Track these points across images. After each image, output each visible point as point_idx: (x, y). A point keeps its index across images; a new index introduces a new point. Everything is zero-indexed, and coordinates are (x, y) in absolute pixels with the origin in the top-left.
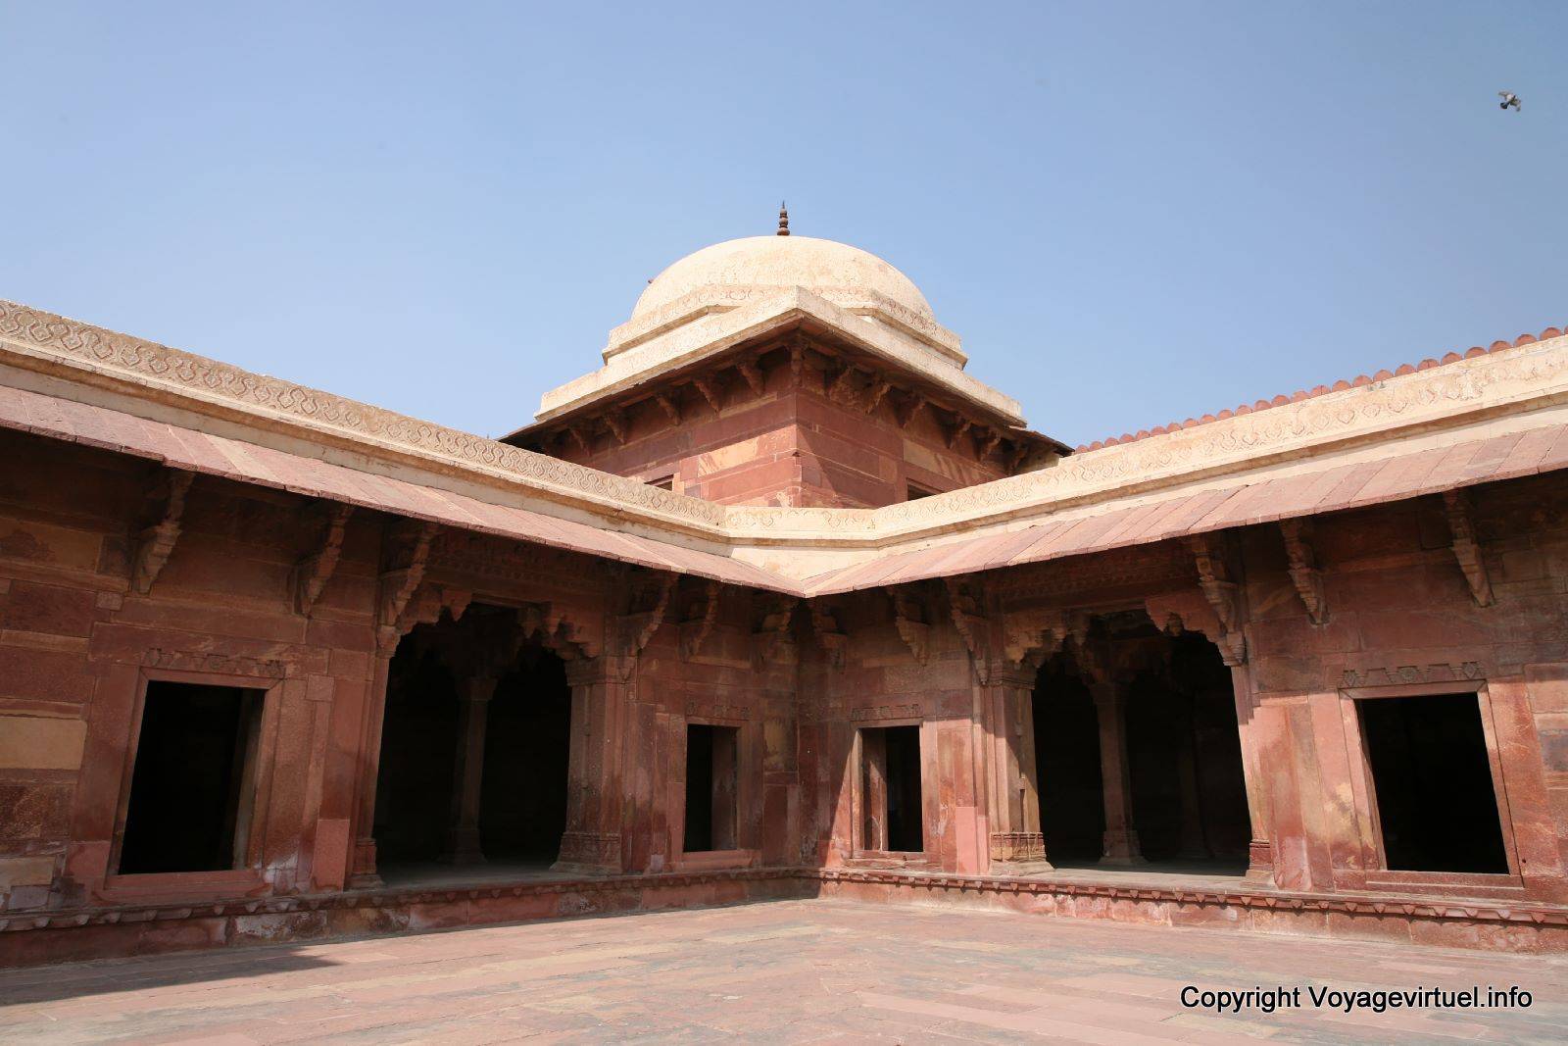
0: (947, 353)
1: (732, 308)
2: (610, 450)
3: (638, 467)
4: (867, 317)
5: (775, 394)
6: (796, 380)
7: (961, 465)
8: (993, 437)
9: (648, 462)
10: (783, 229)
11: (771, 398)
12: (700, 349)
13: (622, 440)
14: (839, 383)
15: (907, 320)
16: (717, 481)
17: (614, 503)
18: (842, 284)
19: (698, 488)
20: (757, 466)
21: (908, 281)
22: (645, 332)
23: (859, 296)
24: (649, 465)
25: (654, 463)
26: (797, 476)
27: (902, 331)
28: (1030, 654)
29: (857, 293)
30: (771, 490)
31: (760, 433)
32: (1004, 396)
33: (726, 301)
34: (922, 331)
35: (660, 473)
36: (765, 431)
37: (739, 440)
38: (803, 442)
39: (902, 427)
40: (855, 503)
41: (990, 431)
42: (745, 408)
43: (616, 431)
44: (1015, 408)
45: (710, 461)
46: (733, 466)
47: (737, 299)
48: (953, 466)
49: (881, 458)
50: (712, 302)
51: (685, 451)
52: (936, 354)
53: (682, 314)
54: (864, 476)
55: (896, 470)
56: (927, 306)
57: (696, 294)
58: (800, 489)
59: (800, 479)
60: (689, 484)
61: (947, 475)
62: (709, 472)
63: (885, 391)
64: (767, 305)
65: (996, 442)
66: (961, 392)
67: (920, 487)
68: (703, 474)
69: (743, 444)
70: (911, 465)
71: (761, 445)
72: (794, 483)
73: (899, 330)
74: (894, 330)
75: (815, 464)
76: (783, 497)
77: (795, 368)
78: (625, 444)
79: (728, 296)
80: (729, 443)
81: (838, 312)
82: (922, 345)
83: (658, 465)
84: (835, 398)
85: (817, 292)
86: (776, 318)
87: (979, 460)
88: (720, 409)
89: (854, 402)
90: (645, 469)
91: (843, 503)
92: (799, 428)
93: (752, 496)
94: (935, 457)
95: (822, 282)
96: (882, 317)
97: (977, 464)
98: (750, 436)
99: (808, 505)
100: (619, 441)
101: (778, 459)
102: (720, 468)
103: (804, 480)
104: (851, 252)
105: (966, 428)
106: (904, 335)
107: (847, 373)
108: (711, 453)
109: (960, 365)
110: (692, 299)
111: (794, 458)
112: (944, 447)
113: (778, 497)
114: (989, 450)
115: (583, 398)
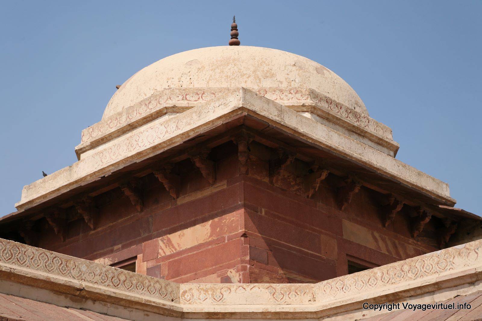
0: (380, 143)
1: (188, 108)
2: (81, 235)
3: (105, 250)
4: (307, 113)
5: (225, 182)
6: (243, 170)
7: (397, 242)
8: (425, 215)
9: (115, 244)
10: (234, 40)
11: (222, 186)
12: (160, 144)
13: (92, 227)
14: (282, 171)
15: (342, 115)
16: (175, 261)
17: (76, 283)
18: (284, 86)
19: (159, 267)
20: (210, 247)
21: (343, 81)
22: (113, 130)
23: (298, 96)
24: (116, 248)
25: (120, 246)
26: (245, 255)
27: (338, 124)
29: (297, 92)
30: (222, 268)
31: (212, 217)
32: (433, 180)
33: (182, 102)
34: (356, 124)
35: (125, 254)
36: (216, 215)
37: (194, 224)
38: (251, 224)
39: (341, 209)
40: (299, 278)
41: (422, 211)
42: (199, 195)
43: (86, 218)
44: (445, 189)
45: (169, 243)
46: (189, 247)
47: (192, 100)
48: (389, 243)
49: (322, 236)
50: (170, 104)
51: (146, 235)
52: (370, 143)
53: (144, 115)
54: (307, 254)
55: (336, 248)
56: (360, 101)
57: (156, 96)
58: (248, 266)
59: (248, 258)
60: (151, 264)
61: (384, 251)
62: (168, 253)
63: (323, 177)
64: (217, 105)
65: (427, 220)
66: (393, 176)
67: (359, 262)
68: (163, 255)
69: (198, 227)
70: (350, 242)
71: (213, 227)
72: (243, 261)
73: (335, 123)
74: (331, 125)
75: (262, 244)
76: (233, 274)
77: (242, 159)
78: (95, 229)
79: (185, 98)
80: (186, 226)
81: (281, 110)
82: (356, 136)
83: (123, 247)
84: (278, 185)
85: (262, 93)
86: (225, 116)
87: (413, 237)
88: (177, 198)
89: (296, 187)
90: (112, 251)
91: (288, 278)
92: (246, 212)
93: (206, 274)
94: (373, 234)
95: (267, 84)
96: (319, 113)
97: (411, 240)
98: (204, 220)
99: (256, 281)
100: (90, 227)
101: (228, 240)
102: (178, 249)
103: (252, 259)
104: (291, 57)
105: (399, 208)
106: (340, 128)
107: (288, 163)
108: (169, 236)
109: (392, 153)
110: (153, 102)
111: (243, 238)
112: (380, 226)
113: (229, 274)
114: (422, 228)
115: (58, 190)
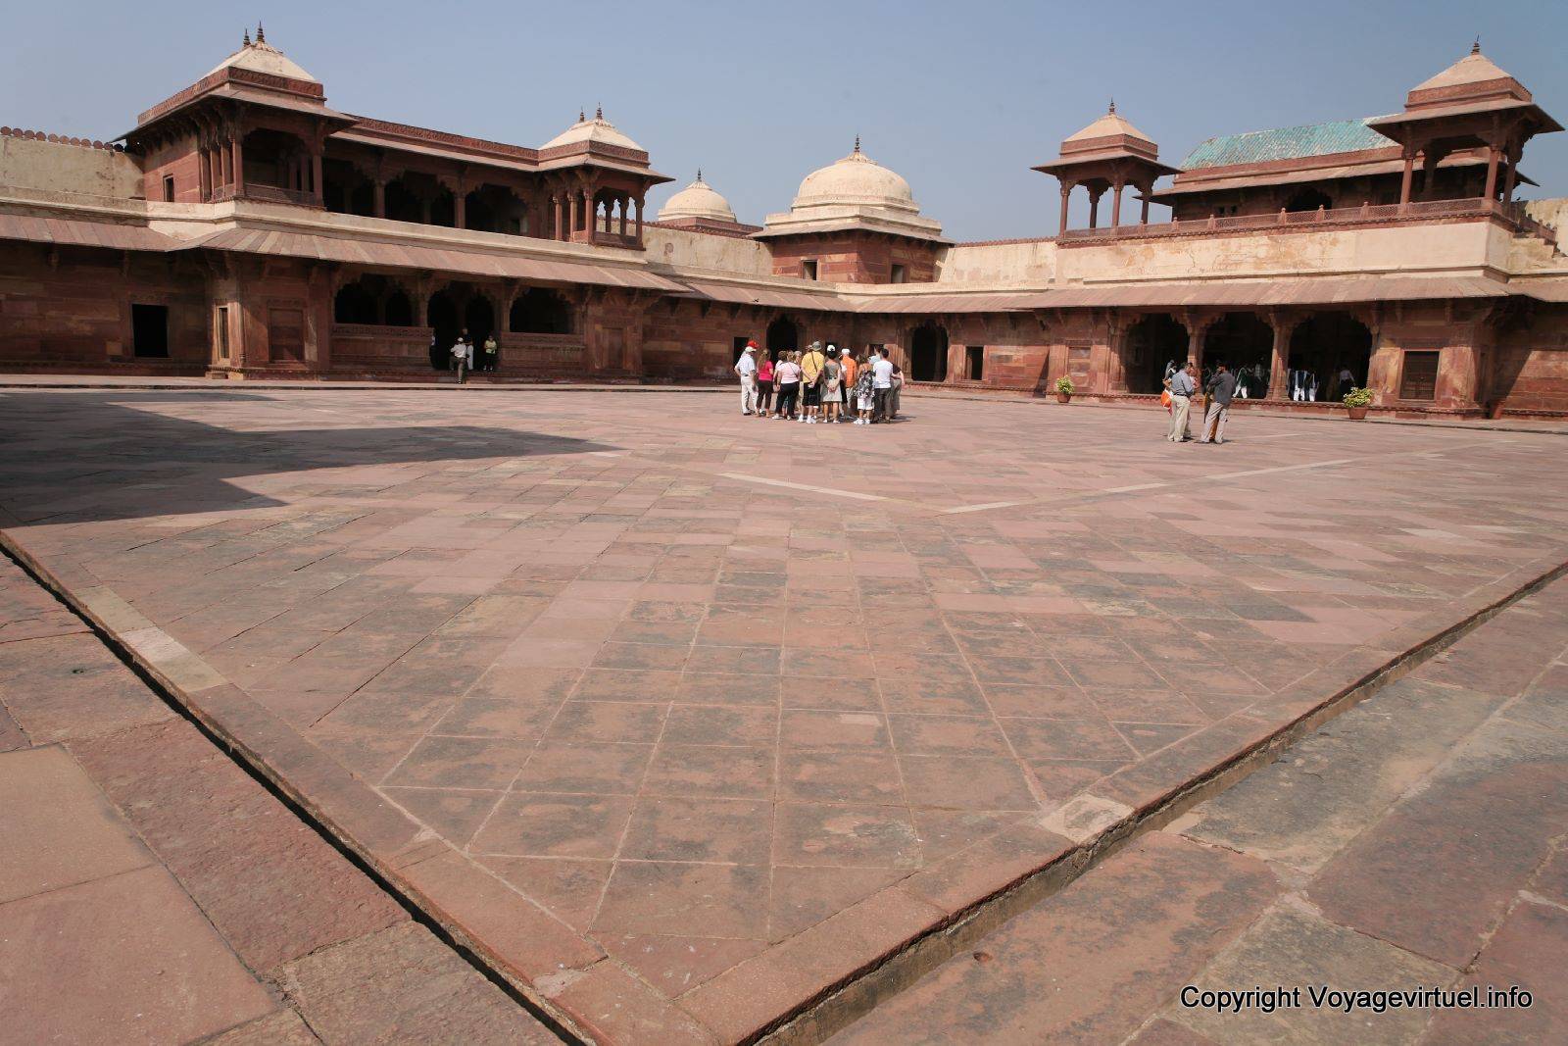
5: (851, 241)
18: (875, 194)
28: (911, 329)
29: (880, 197)
30: (849, 274)
36: (847, 253)
84: (870, 241)
96: (888, 206)
101: (851, 263)
113: (851, 277)
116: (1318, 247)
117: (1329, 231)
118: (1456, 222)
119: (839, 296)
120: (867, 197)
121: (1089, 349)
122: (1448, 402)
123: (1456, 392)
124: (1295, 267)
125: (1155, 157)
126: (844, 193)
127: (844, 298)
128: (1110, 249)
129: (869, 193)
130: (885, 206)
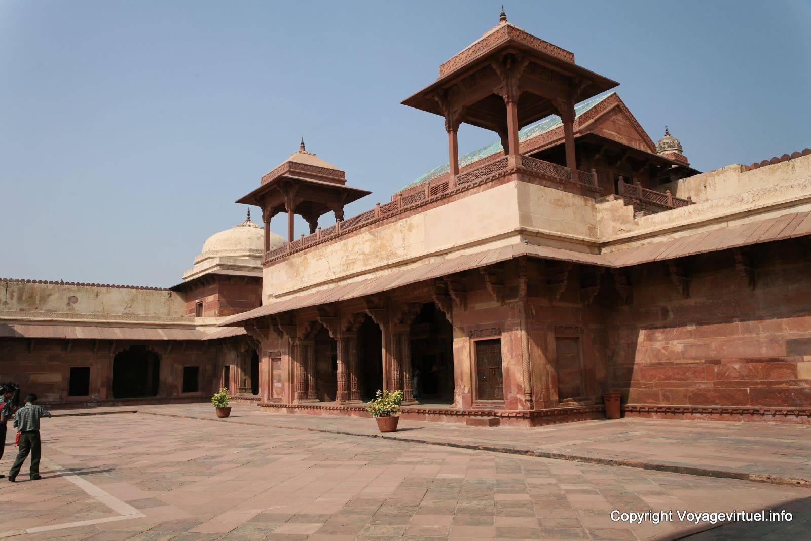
116: (401, 235)
117: (406, 217)
118: (492, 186)
119: (197, 328)
120: (235, 251)
121: (281, 359)
122: (515, 401)
123: (519, 389)
124: (388, 259)
125: (344, 182)
126: (219, 249)
127: (201, 329)
128: (287, 264)
129: (239, 247)
130: (249, 256)
